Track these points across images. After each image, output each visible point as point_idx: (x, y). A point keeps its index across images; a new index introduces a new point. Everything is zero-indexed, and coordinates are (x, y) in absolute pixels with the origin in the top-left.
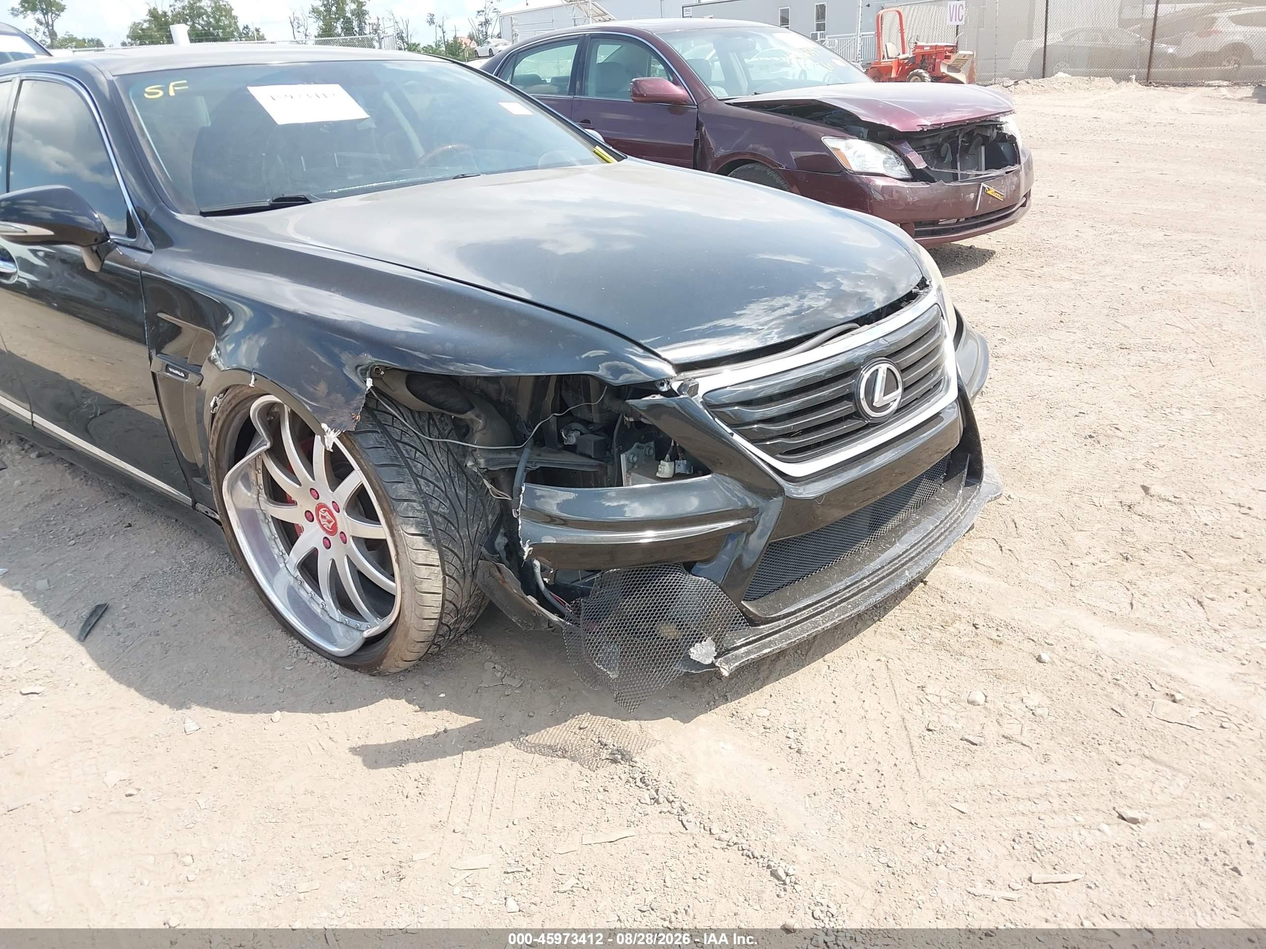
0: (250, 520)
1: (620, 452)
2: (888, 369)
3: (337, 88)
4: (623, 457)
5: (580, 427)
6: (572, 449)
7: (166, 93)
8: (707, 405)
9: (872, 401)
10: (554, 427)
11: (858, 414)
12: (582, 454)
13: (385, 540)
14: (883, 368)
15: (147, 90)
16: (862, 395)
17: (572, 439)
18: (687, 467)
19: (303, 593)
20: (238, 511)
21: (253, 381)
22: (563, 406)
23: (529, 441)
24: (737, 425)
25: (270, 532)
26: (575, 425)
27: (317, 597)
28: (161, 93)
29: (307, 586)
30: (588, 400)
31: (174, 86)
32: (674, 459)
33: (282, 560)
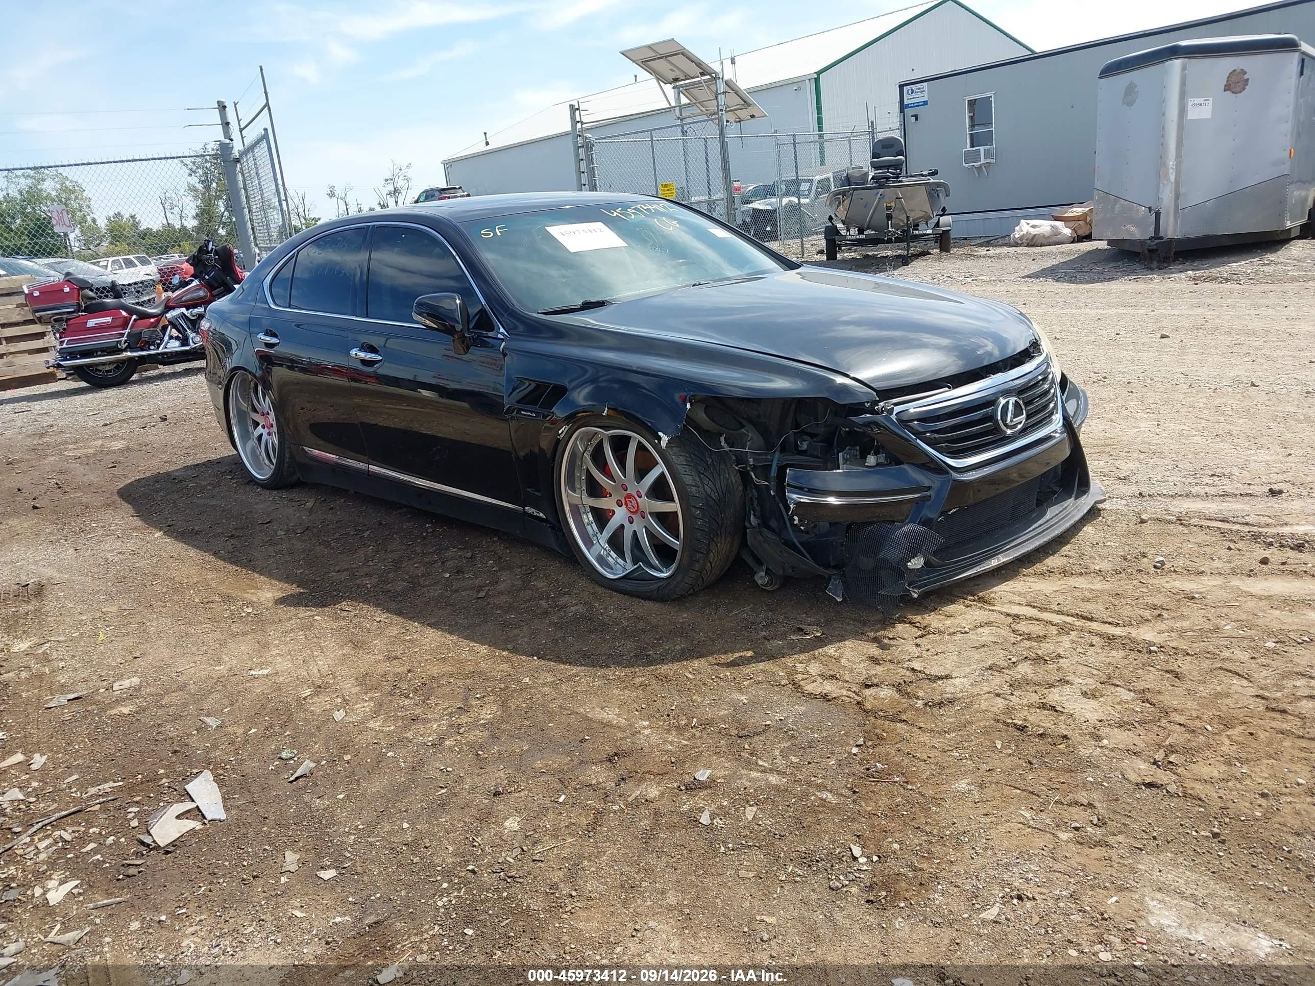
0: (576, 510)
1: (839, 452)
2: (1016, 401)
3: (600, 225)
4: (840, 455)
5: (808, 438)
6: (804, 453)
7: (495, 233)
8: (901, 421)
9: (1006, 420)
10: (792, 439)
11: (996, 429)
12: (812, 456)
13: (676, 513)
14: (1012, 400)
15: (482, 232)
16: (999, 418)
17: (805, 446)
18: (886, 458)
19: (610, 558)
20: (570, 505)
21: (606, 412)
22: (797, 426)
23: (778, 447)
24: (918, 434)
25: (588, 518)
26: (805, 437)
27: (620, 561)
28: (492, 234)
29: (612, 553)
30: (816, 420)
31: (498, 229)
32: (876, 454)
33: (595, 538)
